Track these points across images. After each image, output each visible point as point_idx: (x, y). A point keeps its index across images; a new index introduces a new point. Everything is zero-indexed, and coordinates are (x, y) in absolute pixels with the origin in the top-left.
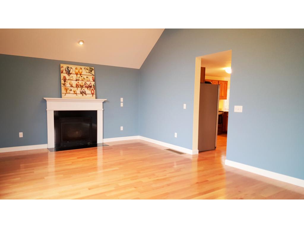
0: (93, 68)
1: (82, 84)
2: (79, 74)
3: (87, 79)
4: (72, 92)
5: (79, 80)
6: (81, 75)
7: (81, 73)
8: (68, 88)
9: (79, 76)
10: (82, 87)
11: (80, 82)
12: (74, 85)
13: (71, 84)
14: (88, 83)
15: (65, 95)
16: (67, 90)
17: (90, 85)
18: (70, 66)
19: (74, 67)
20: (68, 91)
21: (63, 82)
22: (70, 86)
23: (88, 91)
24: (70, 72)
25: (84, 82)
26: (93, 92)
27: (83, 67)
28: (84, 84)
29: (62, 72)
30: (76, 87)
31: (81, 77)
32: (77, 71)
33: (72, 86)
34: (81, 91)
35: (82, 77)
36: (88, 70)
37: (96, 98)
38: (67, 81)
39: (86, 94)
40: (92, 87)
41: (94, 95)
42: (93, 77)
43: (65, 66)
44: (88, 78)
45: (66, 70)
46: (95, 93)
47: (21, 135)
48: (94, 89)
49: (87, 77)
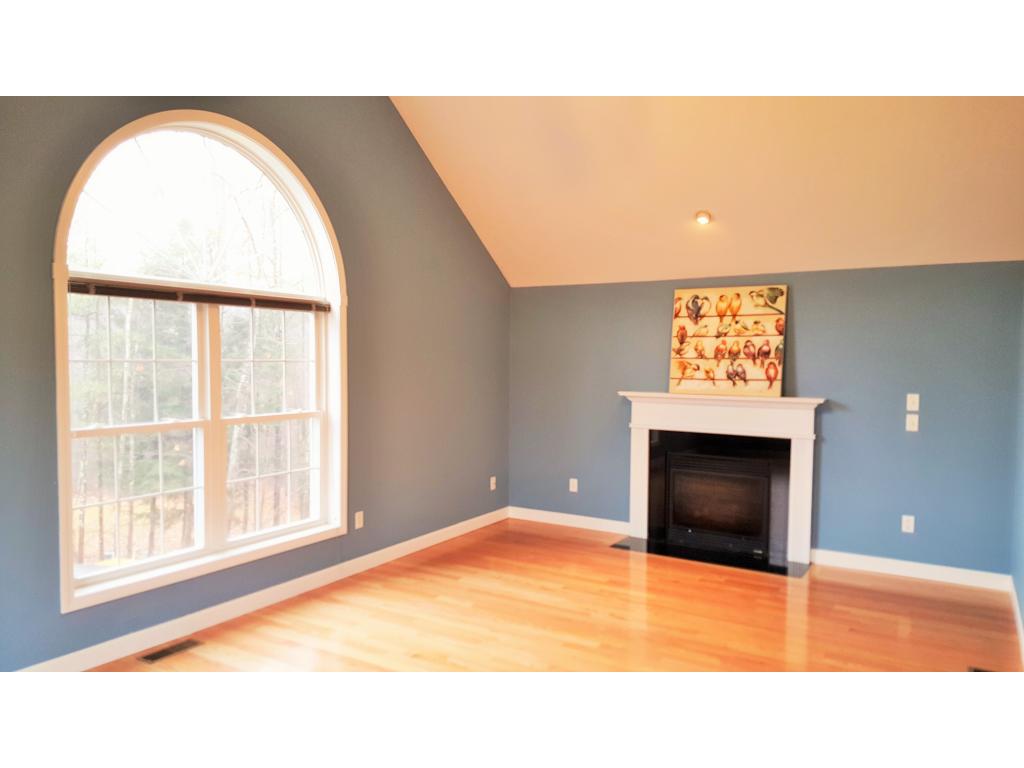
0: (784, 288)
1: (735, 349)
2: (729, 313)
3: (757, 329)
4: (701, 374)
5: (725, 335)
6: (734, 316)
7: (735, 309)
8: (690, 361)
9: (728, 320)
10: (734, 355)
11: (730, 341)
12: (709, 352)
13: (700, 348)
14: (758, 342)
15: (679, 384)
16: (685, 368)
17: (765, 348)
18: (702, 293)
19: (713, 294)
20: (689, 372)
21: (675, 344)
22: (694, 354)
23: (754, 370)
24: (702, 312)
25: (742, 341)
26: (772, 372)
27: (744, 291)
28: (742, 346)
29: (676, 316)
30: (716, 357)
31: (733, 323)
32: (723, 306)
33: (701, 356)
34: (731, 370)
35: (737, 322)
36: (762, 296)
37: (784, 394)
38: (688, 339)
39: (745, 380)
40: (772, 355)
41: (777, 385)
42: (778, 321)
43: (686, 295)
44: (759, 326)
45: (688, 308)
46: (779, 376)
47: (573, 485)
48: (776, 362)
49: (756, 323)
